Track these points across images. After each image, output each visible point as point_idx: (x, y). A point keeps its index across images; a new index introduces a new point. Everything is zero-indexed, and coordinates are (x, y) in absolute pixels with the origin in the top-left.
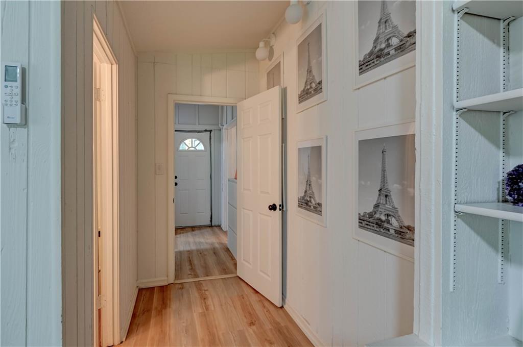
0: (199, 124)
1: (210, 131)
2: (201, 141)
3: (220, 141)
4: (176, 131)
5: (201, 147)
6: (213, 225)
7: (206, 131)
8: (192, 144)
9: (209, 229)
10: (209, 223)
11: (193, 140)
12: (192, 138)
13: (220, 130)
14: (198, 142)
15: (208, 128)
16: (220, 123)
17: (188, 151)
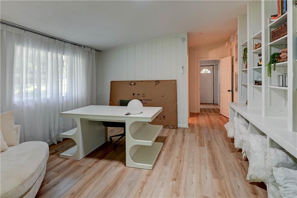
0: (208, 63)
1: (213, 65)
2: (209, 69)
3: (217, 69)
4: (200, 66)
5: (209, 72)
6: (214, 103)
7: (211, 65)
8: (205, 71)
9: (213, 105)
10: (213, 103)
11: (206, 69)
12: (206, 68)
13: (217, 65)
14: (208, 70)
15: (212, 64)
16: (217, 62)
17: (204, 73)
